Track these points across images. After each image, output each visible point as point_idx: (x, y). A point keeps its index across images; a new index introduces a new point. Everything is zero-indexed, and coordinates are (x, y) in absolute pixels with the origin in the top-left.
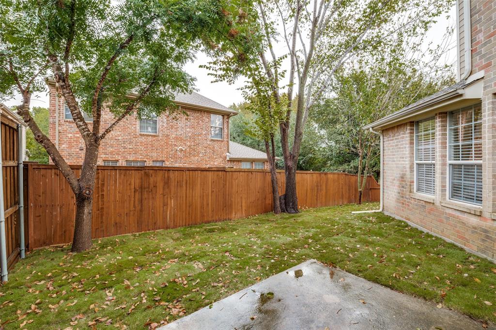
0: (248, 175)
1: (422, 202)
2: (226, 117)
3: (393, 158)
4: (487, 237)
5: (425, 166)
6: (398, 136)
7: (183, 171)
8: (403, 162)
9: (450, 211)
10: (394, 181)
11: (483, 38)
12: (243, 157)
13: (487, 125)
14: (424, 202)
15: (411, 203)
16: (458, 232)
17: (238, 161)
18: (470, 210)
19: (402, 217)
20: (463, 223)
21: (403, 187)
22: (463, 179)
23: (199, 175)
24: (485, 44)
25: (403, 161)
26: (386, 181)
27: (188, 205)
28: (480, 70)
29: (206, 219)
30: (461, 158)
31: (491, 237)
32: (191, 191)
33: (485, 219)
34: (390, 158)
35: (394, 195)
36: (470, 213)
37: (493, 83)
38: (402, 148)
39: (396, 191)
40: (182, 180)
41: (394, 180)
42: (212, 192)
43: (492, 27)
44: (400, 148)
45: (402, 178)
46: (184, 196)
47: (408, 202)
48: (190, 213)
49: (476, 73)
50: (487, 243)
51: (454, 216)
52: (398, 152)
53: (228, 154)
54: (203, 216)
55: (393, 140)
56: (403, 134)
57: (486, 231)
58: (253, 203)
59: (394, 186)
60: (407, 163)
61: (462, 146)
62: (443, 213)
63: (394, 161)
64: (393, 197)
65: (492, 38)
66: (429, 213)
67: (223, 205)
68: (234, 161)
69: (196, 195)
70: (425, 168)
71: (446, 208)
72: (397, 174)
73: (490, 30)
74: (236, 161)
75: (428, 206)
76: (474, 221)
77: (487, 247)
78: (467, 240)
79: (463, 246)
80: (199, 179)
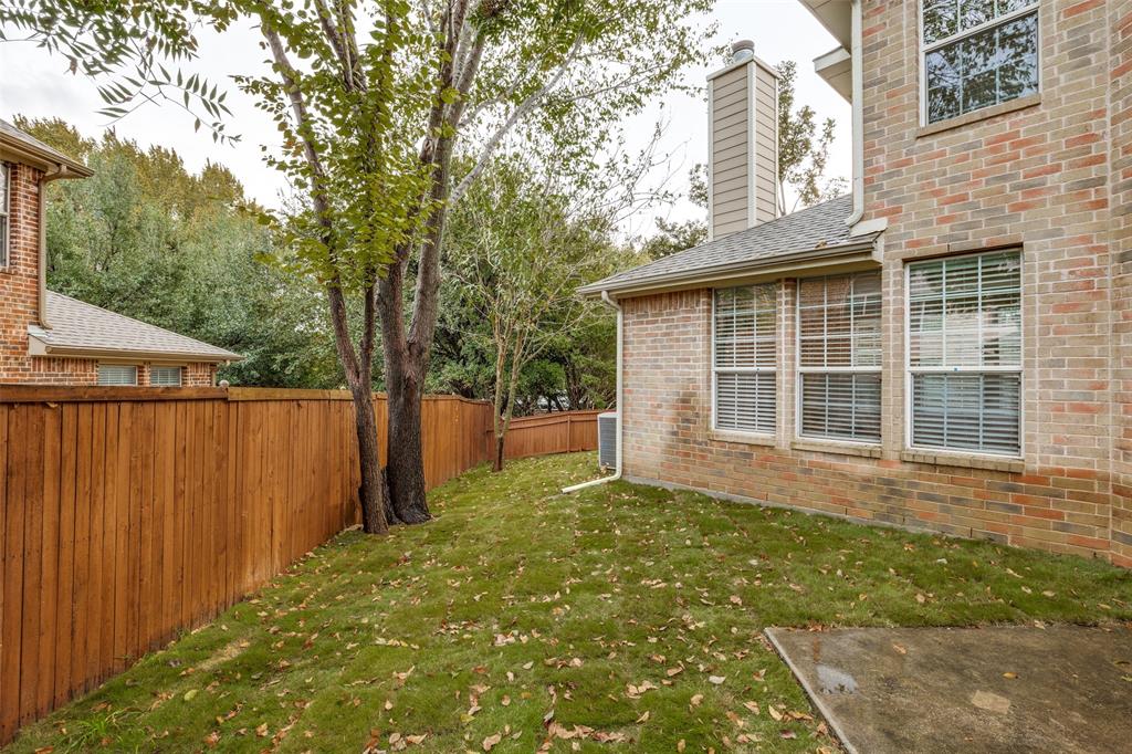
0: (289, 412)
1: (741, 446)
2: (25, 175)
3: (656, 361)
4: (893, 492)
5: (757, 377)
6: (671, 314)
7: (44, 404)
8: (687, 370)
9: (814, 458)
10: (660, 410)
11: (885, 164)
12: (108, 345)
13: (892, 308)
14: (747, 447)
15: (711, 452)
16: (831, 492)
17: (85, 361)
18: (859, 450)
19: (686, 482)
20: (840, 474)
21: (688, 421)
22: (827, 398)
23: (126, 422)
24: (890, 175)
25: (688, 366)
26: (633, 410)
27: (66, 584)
28: (879, 215)
29: (150, 631)
30: (825, 363)
31: (899, 490)
32: (83, 509)
33: (889, 463)
34: (646, 361)
35: (658, 440)
36: (861, 457)
37: (903, 242)
38: (684, 340)
39: (664, 430)
40: (34, 455)
41: (659, 406)
42: (178, 495)
43: (904, 150)
44: (678, 340)
45: (684, 401)
46: (48, 543)
47: (702, 451)
48: (79, 627)
49: (871, 219)
50: (893, 502)
51: (821, 466)
52: (671, 347)
53: (34, 330)
54: (136, 619)
55: (656, 322)
56: (687, 312)
57: (889, 482)
58: (301, 511)
59: (660, 419)
60: (699, 372)
61: (828, 341)
62: (794, 463)
63: (660, 367)
64: (654, 444)
65: (904, 169)
66: (762, 466)
67: (217, 544)
68: (64, 361)
69: (111, 523)
70: (736, 382)
71: (804, 453)
72: (667, 393)
73: (899, 155)
74: (76, 361)
75: (756, 454)
76: (865, 468)
77: (892, 508)
78: (851, 504)
79: (843, 516)
80: (124, 441)
